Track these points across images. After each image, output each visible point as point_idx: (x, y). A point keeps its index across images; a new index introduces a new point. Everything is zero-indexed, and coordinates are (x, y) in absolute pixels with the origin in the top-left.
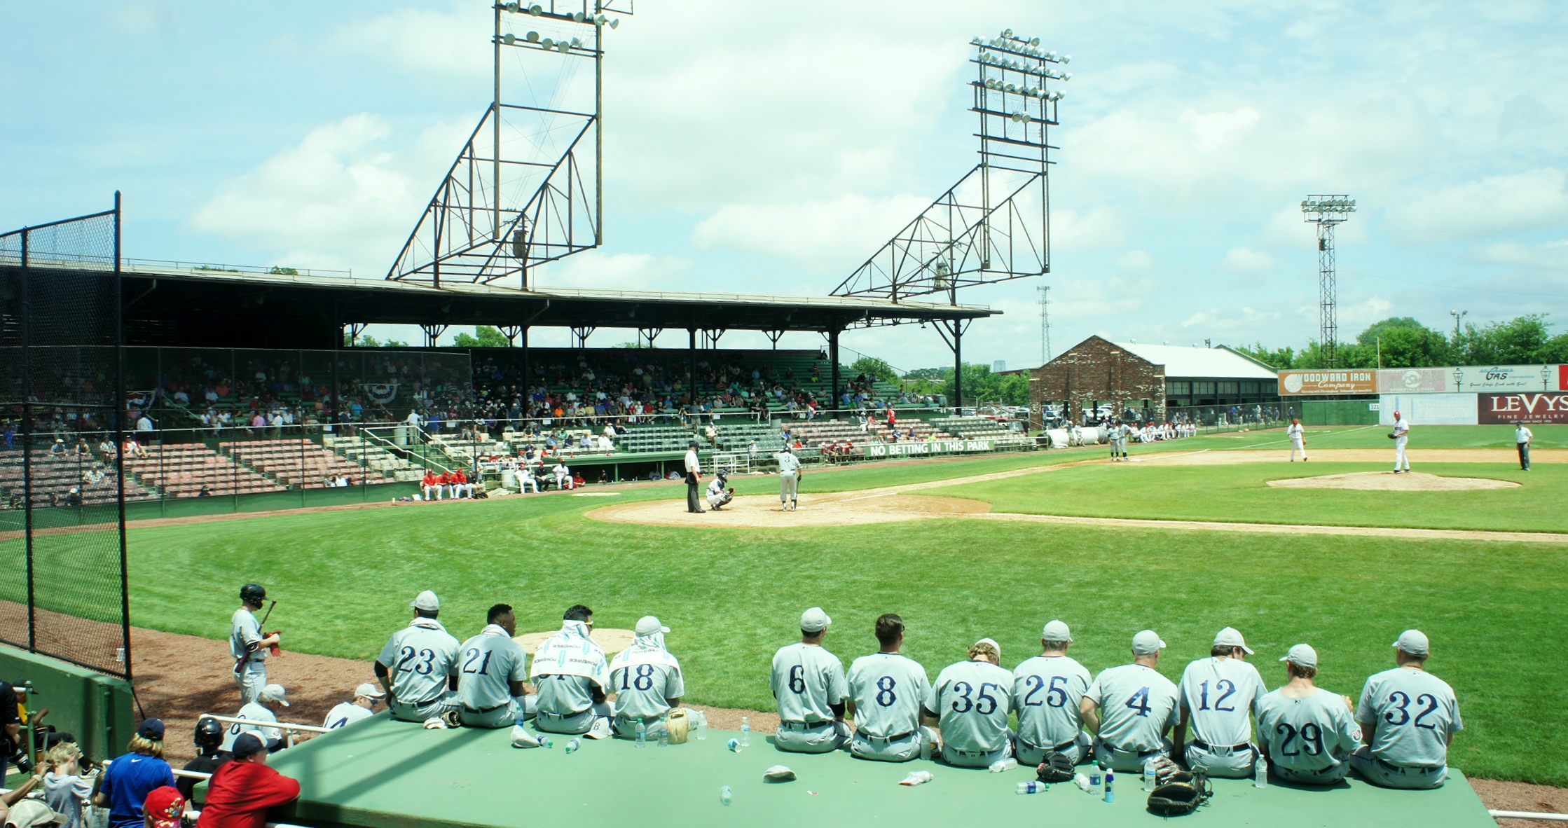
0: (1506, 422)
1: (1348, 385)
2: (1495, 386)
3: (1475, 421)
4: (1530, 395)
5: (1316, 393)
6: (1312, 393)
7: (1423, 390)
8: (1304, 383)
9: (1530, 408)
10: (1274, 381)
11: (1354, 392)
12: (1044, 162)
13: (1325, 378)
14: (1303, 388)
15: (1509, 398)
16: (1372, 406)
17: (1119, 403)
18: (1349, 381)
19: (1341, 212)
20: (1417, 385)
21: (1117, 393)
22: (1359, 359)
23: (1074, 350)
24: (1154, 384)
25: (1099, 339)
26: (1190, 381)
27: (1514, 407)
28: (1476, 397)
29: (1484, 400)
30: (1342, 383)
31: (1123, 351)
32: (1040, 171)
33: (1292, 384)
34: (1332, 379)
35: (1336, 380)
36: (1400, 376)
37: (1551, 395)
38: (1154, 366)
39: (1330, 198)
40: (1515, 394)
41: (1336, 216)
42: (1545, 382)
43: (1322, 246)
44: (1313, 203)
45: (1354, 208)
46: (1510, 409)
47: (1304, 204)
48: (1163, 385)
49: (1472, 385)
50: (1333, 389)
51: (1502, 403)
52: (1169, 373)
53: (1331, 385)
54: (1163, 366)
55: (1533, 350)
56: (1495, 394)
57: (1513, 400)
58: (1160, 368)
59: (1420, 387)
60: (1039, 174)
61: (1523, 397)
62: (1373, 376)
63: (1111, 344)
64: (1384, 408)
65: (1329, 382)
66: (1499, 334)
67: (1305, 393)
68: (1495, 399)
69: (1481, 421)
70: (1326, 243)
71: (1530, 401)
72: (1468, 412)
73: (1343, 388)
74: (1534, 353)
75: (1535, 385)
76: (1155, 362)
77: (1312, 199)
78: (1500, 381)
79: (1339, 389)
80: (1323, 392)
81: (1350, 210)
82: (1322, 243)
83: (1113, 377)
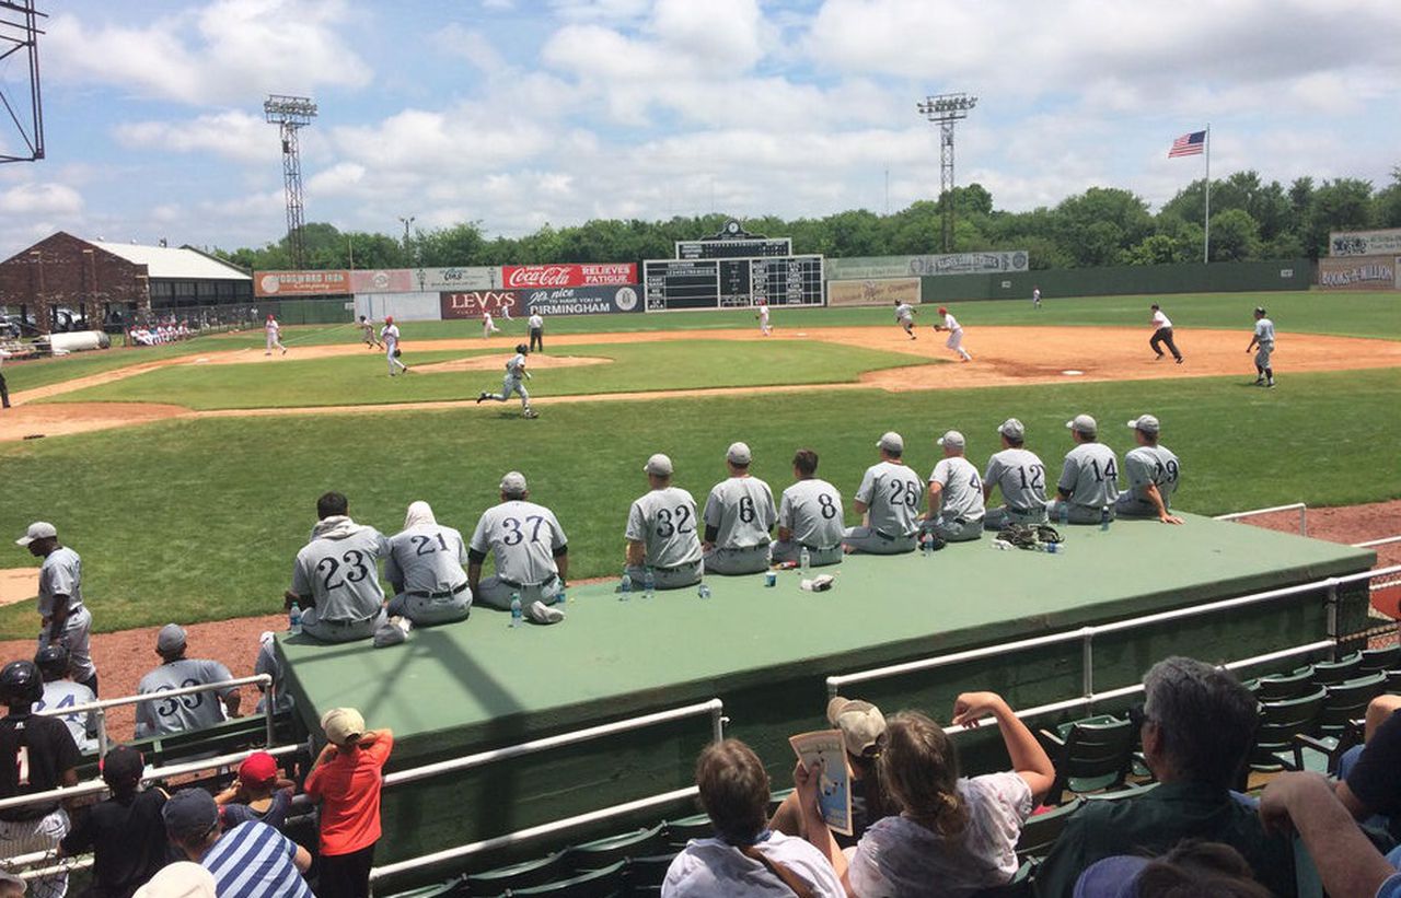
0: (464, 317)
1: (323, 286)
2: (454, 286)
3: (438, 317)
4: (482, 293)
5: (293, 293)
6: (288, 293)
7: (392, 289)
8: (280, 283)
9: (483, 304)
10: (250, 283)
11: (329, 293)
12: (31, 29)
13: (301, 279)
14: (280, 289)
15: (466, 296)
16: (347, 306)
17: (96, 306)
18: (323, 282)
19: (303, 115)
20: (386, 285)
21: (93, 296)
22: (320, 261)
23: (36, 247)
24: (136, 285)
25: (66, 235)
26: (172, 282)
27: (469, 303)
28: (438, 294)
29: (445, 297)
30: (316, 283)
31: (96, 249)
32: (26, 40)
33: (269, 284)
34: (308, 280)
35: (311, 281)
36: (370, 277)
37: (498, 292)
38: (135, 266)
39: (291, 101)
40: (471, 292)
41: (299, 119)
42: (492, 282)
43: (286, 149)
44: (276, 104)
45: (316, 112)
46: (466, 306)
47: (267, 104)
48: (147, 286)
49: (433, 285)
50: (309, 289)
51: (461, 301)
52: (152, 273)
53: (307, 286)
54: (146, 266)
55: (473, 254)
56: (454, 293)
57: (469, 298)
58: (143, 268)
59: (389, 287)
60: (24, 44)
61: (477, 294)
62: (346, 277)
63: (82, 242)
64: (360, 305)
65: (305, 283)
66: (444, 239)
67: (281, 293)
68: (454, 297)
69: (443, 318)
70: (290, 145)
71: (483, 299)
72: (431, 308)
73: (319, 289)
74: (474, 257)
75: (485, 284)
76: (136, 261)
77: (274, 100)
78: (457, 281)
79: (314, 289)
80: (299, 293)
81: (312, 114)
82: (286, 144)
83: (87, 278)
